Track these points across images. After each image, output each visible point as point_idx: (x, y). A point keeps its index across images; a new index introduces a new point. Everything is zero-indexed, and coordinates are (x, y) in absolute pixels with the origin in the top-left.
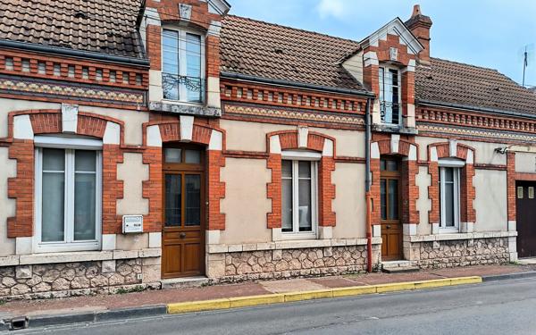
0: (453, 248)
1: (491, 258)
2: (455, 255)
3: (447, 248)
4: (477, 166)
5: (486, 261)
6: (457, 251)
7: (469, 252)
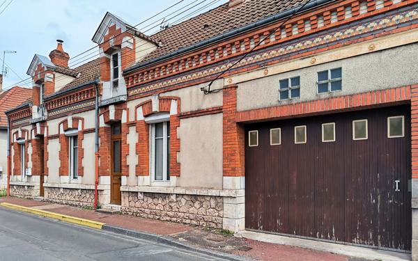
0: (155, 200)
1: (196, 219)
2: (157, 208)
3: (150, 200)
4: (182, 116)
5: (188, 221)
6: (159, 205)
7: (171, 207)
